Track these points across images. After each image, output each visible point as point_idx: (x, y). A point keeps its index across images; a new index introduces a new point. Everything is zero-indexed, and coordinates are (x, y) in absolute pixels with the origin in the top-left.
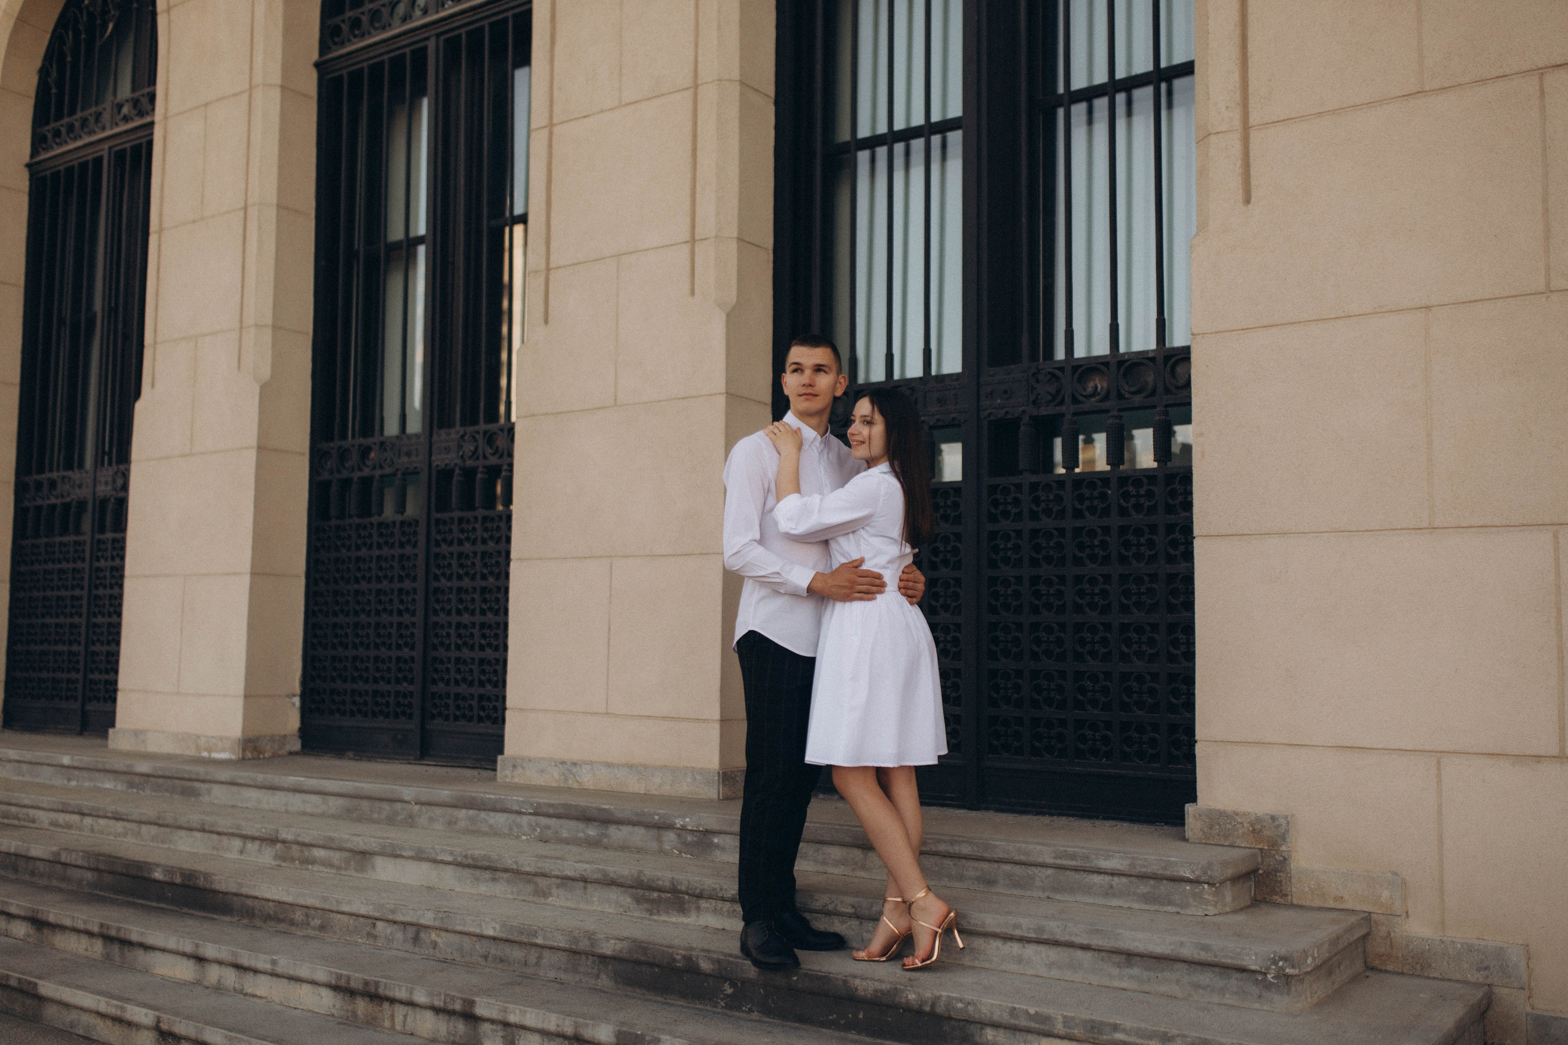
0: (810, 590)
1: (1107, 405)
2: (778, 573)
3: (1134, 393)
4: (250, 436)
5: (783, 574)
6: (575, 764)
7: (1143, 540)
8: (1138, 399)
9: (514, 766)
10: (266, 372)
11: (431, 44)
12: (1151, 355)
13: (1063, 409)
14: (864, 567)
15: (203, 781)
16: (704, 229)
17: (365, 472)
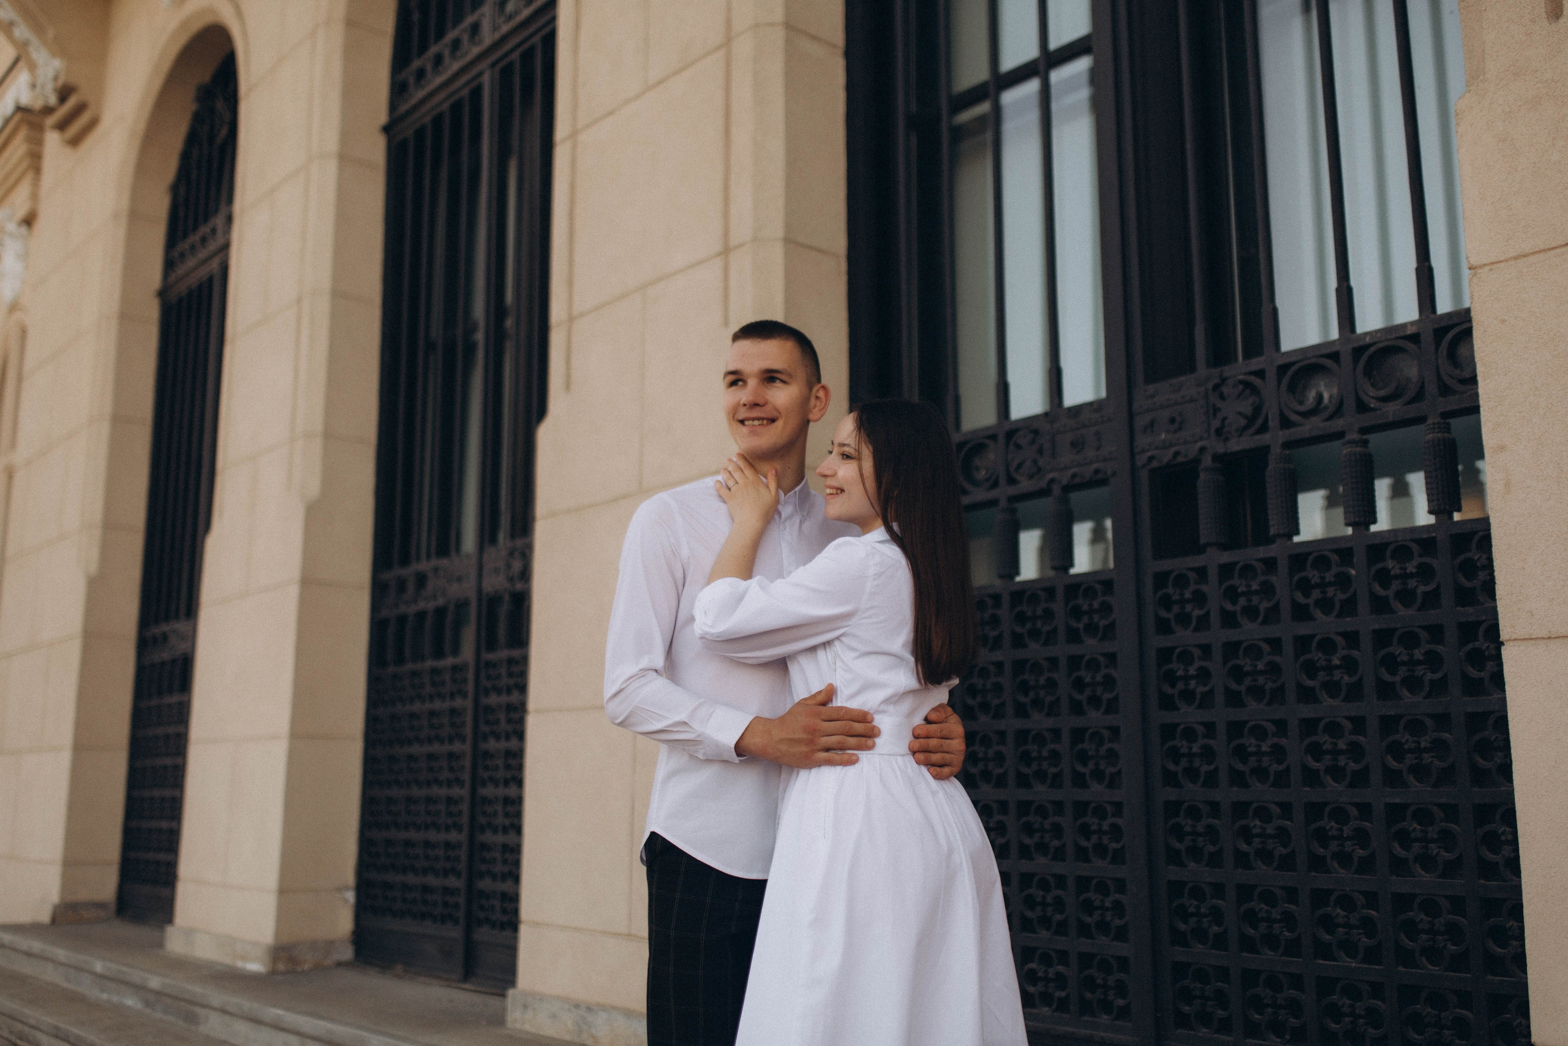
0: (740, 749)
1: (1339, 424)
2: (685, 723)
3: (1385, 399)
4: (293, 567)
5: (696, 725)
6: (589, 1009)
7: (1418, 654)
8: (1393, 410)
10: (314, 488)
11: (486, 79)
12: (1410, 331)
13: (1266, 438)
16: (741, 231)
17: (422, 605)
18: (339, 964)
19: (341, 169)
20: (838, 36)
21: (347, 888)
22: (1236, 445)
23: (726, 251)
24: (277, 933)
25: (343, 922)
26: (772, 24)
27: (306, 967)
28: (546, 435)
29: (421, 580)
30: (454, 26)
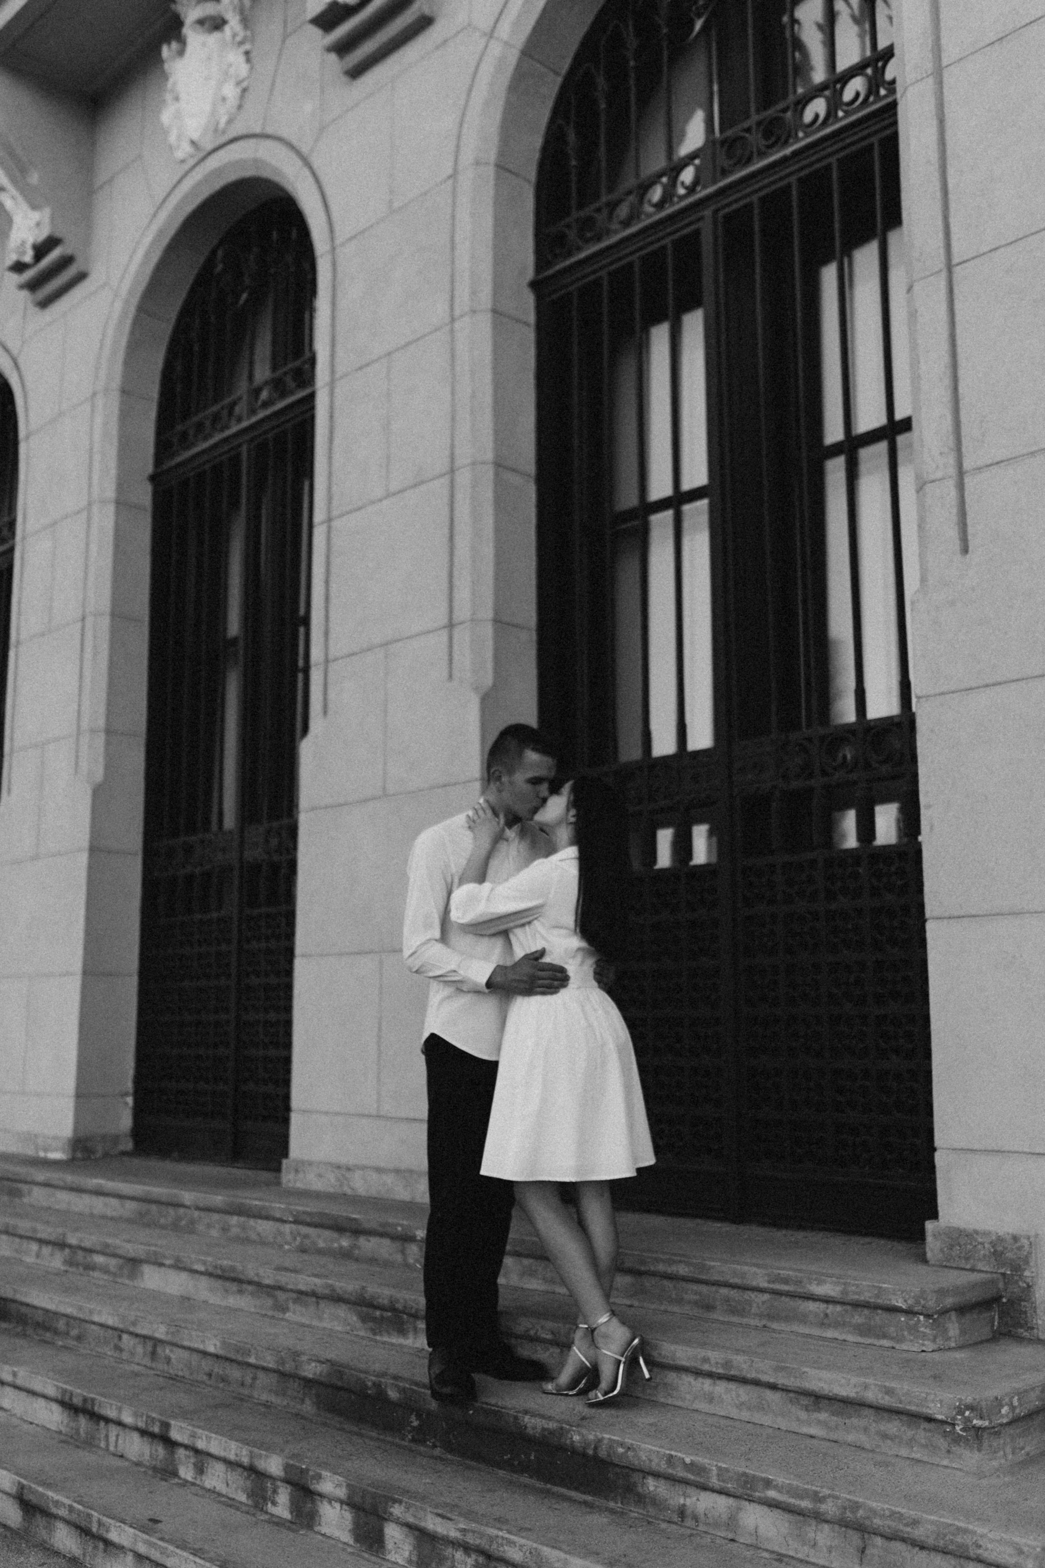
0: (489, 984)
1: (854, 776)
2: (455, 971)
3: (881, 763)
4: (83, 837)
5: (461, 972)
6: (349, 1169)
7: (896, 924)
8: (885, 769)
9: (297, 1171)
10: (99, 775)
11: (244, 449)
12: (896, 720)
13: (812, 782)
14: (547, 959)
15: (26, 1182)
16: (463, 612)
17: (189, 869)
18: (124, 1153)
19: (118, 513)
20: (531, 468)
21: (126, 1094)
22: (795, 784)
23: (451, 626)
24: (76, 1130)
25: (125, 1121)
26: (484, 463)
27: (98, 1156)
28: (307, 750)
29: (189, 849)
30: (216, 401)
